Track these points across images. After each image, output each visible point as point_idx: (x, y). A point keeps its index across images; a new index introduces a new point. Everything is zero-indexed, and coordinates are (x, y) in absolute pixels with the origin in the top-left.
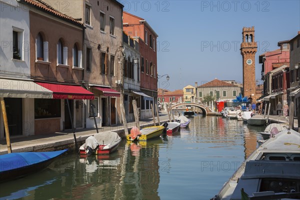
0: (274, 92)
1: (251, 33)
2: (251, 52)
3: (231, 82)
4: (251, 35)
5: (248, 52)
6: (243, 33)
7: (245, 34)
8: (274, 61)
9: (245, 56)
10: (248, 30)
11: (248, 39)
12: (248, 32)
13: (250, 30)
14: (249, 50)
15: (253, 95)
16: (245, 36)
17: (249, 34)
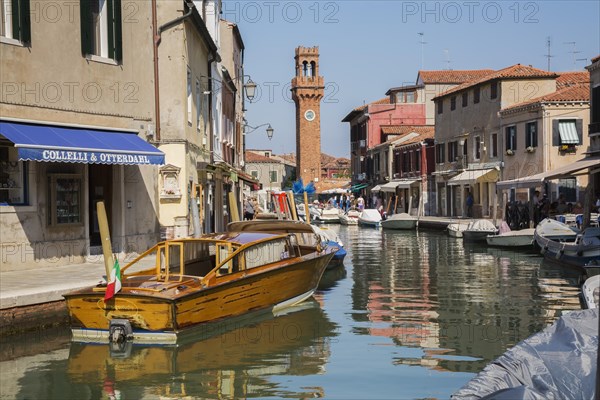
0: (398, 177)
1: (313, 59)
2: (313, 95)
3: (263, 154)
4: (313, 63)
5: (307, 96)
6: (297, 58)
7: (301, 60)
8: (383, 122)
9: (301, 103)
10: (306, 52)
11: (305, 69)
12: (307, 56)
13: (311, 52)
14: (310, 92)
15: (316, 180)
16: (301, 63)
17: (309, 60)
